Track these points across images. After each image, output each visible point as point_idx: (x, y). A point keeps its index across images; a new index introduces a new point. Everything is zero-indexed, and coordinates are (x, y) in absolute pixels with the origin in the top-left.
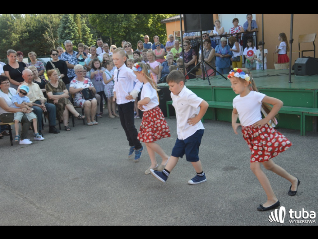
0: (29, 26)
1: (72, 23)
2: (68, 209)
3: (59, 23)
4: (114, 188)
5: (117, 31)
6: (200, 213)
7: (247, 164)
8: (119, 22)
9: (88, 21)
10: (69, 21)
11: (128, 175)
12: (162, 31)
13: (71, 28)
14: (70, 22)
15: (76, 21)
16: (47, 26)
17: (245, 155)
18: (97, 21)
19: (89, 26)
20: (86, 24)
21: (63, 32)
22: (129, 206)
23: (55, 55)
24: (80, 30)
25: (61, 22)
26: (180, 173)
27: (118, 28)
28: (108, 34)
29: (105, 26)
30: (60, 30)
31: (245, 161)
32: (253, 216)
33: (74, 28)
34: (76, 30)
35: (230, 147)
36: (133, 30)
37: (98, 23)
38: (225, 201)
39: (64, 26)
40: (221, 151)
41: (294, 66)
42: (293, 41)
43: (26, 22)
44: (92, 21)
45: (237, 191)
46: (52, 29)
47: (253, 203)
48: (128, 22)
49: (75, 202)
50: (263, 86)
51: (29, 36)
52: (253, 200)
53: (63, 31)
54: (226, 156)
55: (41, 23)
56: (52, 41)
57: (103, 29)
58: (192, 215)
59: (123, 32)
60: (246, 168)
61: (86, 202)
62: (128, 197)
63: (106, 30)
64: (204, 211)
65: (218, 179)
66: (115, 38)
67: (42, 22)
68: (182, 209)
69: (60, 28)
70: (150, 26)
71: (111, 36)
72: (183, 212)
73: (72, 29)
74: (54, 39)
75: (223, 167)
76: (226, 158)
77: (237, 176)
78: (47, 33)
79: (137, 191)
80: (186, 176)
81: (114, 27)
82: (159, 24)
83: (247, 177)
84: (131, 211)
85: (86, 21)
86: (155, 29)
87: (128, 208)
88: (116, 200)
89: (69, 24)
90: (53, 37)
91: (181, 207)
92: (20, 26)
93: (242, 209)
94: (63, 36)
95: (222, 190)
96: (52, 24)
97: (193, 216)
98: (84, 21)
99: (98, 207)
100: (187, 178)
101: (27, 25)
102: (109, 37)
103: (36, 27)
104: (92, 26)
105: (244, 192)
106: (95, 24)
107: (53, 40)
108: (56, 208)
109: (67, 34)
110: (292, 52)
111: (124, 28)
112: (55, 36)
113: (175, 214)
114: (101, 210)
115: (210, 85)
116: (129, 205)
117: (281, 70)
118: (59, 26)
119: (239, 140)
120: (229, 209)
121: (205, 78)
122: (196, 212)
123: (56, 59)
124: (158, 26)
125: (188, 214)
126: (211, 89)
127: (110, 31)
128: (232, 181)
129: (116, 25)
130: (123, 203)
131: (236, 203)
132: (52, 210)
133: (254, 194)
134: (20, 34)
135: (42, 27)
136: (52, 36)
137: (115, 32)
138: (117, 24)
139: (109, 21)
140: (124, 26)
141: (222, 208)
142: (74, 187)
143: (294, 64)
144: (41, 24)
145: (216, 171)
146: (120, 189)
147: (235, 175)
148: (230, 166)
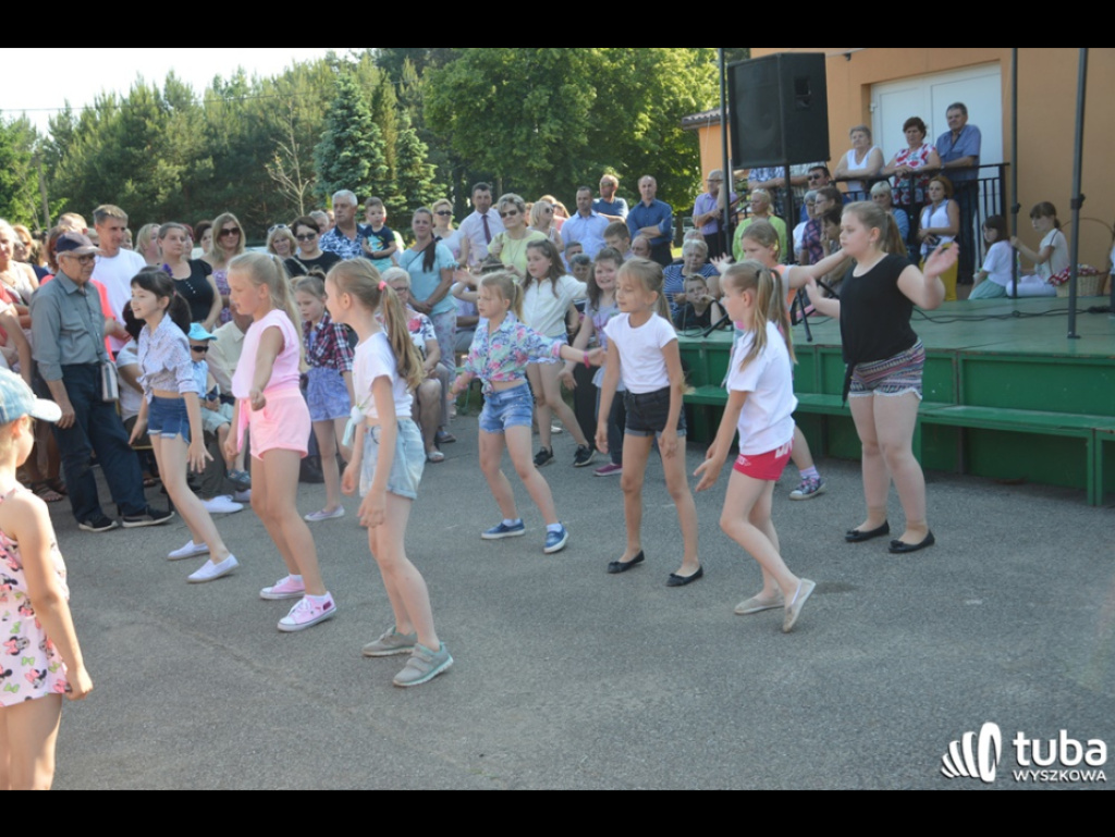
0: (216, 136)
1: (364, 125)
2: (343, 676)
3: (320, 125)
5: (525, 154)
8: (530, 122)
9: (422, 119)
10: (356, 118)
12: (684, 155)
13: (363, 143)
14: (359, 123)
15: (381, 117)
16: (278, 134)
18: (454, 117)
19: (423, 137)
20: (415, 130)
21: (332, 157)
23: (306, 239)
24: (393, 149)
25: (328, 122)
27: (529, 144)
29: (483, 136)
30: (322, 148)
33: (373, 144)
34: (378, 150)
36: (581, 150)
37: (455, 124)
39: (337, 135)
43: (206, 120)
44: (434, 117)
46: (296, 147)
48: (564, 122)
51: (216, 171)
53: (332, 151)
55: (256, 123)
56: (296, 190)
57: (476, 147)
59: (541, 158)
63: (483, 153)
67: (261, 120)
69: (323, 144)
70: (642, 138)
71: (502, 172)
73: (364, 148)
74: (303, 182)
76: (831, 560)
78: (278, 160)
81: (514, 139)
82: (676, 131)
85: (414, 120)
86: (660, 148)
89: (356, 129)
90: (299, 175)
92: (187, 136)
94: (333, 169)
96: (297, 126)
98: (408, 119)
101: (211, 133)
102: (495, 174)
103: (242, 138)
104: (436, 135)
106: (446, 128)
107: (297, 185)
108: (310, 671)
109: (347, 162)
111: (549, 142)
112: (307, 173)
115: (810, 339)
118: (321, 136)
121: (798, 319)
123: (309, 249)
124: (672, 137)
126: (810, 354)
127: (500, 155)
129: (521, 133)
132: (298, 676)
134: (186, 163)
135: (261, 138)
136: (295, 171)
137: (514, 157)
138: (525, 131)
139: (494, 119)
140: (548, 139)
142: (360, 624)
144: (259, 127)
148: (836, 582)
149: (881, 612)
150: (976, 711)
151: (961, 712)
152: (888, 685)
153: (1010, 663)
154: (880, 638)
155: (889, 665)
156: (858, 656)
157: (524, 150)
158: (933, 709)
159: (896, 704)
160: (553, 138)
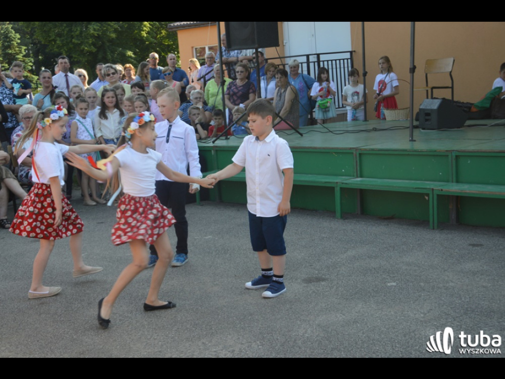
4: (117, 315)
5: (79, 42)
6: (270, 343)
7: (343, 273)
11: (140, 294)
12: (168, 45)
17: (339, 260)
22: (151, 338)
26: (231, 288)
27: (82, 37)
28: (58, 47)
31: (338, 269)
32: (356, 343)
35: (312, 248)
36: (111, 41)
38: (310, 325)
40: (297, 255)
41: (418, 114)
42: (416, 70)
45: (328, 311)
47: (355, 326)
49: (51, 337)
50: (367, 146)
52: (355, 322)
54: (306, 262)
57: (50, 37)
58: (258, 346)
59: (90, 45)
60: (342, 278)
61: (72, 337)
62: (147, 327)
63: (55, 41)
64: (277, 339)
65: (296, 296)
66: (74, 56)
68: (241, 339)
70: (145, 35)
71: (66, 52)
72: (243, 342)
75: (303, 278)
76: (308, 264)
77: (327, 290)
79: (160, 317)
80: (241, 292)
81: (73, 33)
82: (164, 32)
83: (343, 291)
84: (154, 345)
86: (155, 41)
87: (149, 342)
88: (125, 332)
91: (239, 336)
93: (338, 334)
95: (304, 311)
97: (260, 347)
99: (94, 343)
100: (243, 295)
105: (340, 311)
110: (414, 90)
111: (93, 36)
113: (230, 346)
114: (101, 347)
116: (149, 337)
117: (396, 120)
119: (326, 237)
120: (317, 336)
122: (264, 341)
124: (162, 35)
125: (251, 345)
127: (65, 42)
128: (319, 297)
129: (77, 30)
130: (139, 334)
131: (329, 328)
133: (357, 314)
137: (74, 43)
140: (93, 34)
141: (307, 335)
143: (418, 111)
145: (292, 284)
146: (130, 315)
147: (323, 289)
148: (314, 276)
149: (345, 292)
150: (416, 346)
151: (409, 347)
152: (363, 333)
153: (424, 317)
154: (349, 307)
155: (360, 322)
156: (341, 318)
157: (79, 40)
158: (393, 346)
159: (371, 344)
160: (96, 33)
